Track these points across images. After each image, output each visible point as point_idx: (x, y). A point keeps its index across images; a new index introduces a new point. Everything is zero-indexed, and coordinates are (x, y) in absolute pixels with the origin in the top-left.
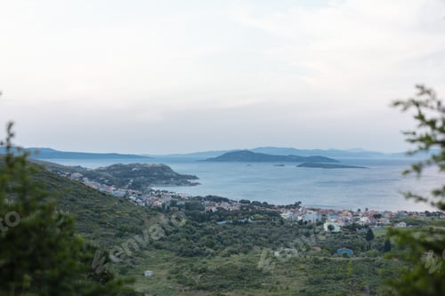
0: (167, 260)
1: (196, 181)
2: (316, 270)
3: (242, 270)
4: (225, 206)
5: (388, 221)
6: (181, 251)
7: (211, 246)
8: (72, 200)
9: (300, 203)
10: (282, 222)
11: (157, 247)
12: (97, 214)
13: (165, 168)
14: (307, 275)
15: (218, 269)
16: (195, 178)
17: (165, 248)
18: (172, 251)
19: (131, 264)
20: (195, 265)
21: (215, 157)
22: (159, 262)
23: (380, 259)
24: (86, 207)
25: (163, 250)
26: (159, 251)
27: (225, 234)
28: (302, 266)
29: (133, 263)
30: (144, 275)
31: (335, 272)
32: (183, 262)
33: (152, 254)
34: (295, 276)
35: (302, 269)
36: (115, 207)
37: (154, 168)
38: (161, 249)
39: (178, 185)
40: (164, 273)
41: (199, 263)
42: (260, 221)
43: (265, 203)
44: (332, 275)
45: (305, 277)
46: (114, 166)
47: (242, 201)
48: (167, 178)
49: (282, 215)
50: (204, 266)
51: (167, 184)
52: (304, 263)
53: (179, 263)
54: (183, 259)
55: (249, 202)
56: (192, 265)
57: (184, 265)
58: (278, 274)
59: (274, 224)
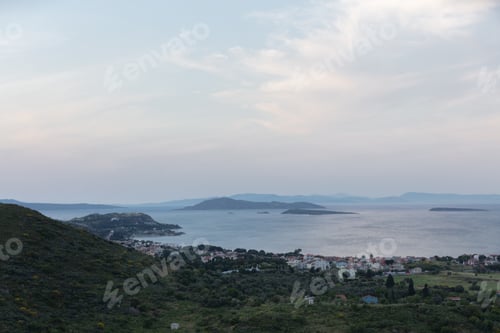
0: (192, 312)
1: (179, 231)
2: (356, 318)
3: (278, 320)
4: (221, 255)
5: (402, 267)
6: (206, 301)
7: (235, 295)
8: (81, 249)
9: (300, 250)
10: (292, 270)
11: (180, 298)
12: (109, 264)
13: (145, 217)
14: (347, 324)
15: (250, 320)
16: (177, 227)
17: (188, 299)
18: (195, 301)
19: (154, 317)
20: (225, 316)
21: (192, 205)
22: (184, 314)
23: (423, 305)
24: (96, 256)
25: (186, 301)
26: (181, 302)
27: (243, 283)
28: (341, 314)
29: (156, 315)
30: (169, 328)
31: (377, 320)
32: (210, 313)
33: (175, 306)
34: (334, 324)
35: (341, 318)
36: (125, 256)
37: (133, 218)
38: (183, 299)
39: (162, 235)
40: (191, 325)
41: (228, 313)
42: (268, 270)
43: (262, 251)
44: (374, 323)
45: (346, 326)
46: (90, 216)
47: (238, 250)
48: (150, 228)
49: (289, 263)
50: (234, 317)
51: (149, 234)
52: (341, 311)
53: (205, 314)
54: (210, 310)
55: (245, 251)
56: (221, 316)
57: (212, 316)
58: (316, 323)
59: (284, 273)
